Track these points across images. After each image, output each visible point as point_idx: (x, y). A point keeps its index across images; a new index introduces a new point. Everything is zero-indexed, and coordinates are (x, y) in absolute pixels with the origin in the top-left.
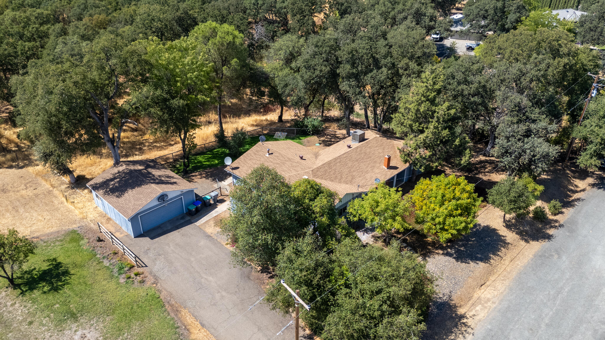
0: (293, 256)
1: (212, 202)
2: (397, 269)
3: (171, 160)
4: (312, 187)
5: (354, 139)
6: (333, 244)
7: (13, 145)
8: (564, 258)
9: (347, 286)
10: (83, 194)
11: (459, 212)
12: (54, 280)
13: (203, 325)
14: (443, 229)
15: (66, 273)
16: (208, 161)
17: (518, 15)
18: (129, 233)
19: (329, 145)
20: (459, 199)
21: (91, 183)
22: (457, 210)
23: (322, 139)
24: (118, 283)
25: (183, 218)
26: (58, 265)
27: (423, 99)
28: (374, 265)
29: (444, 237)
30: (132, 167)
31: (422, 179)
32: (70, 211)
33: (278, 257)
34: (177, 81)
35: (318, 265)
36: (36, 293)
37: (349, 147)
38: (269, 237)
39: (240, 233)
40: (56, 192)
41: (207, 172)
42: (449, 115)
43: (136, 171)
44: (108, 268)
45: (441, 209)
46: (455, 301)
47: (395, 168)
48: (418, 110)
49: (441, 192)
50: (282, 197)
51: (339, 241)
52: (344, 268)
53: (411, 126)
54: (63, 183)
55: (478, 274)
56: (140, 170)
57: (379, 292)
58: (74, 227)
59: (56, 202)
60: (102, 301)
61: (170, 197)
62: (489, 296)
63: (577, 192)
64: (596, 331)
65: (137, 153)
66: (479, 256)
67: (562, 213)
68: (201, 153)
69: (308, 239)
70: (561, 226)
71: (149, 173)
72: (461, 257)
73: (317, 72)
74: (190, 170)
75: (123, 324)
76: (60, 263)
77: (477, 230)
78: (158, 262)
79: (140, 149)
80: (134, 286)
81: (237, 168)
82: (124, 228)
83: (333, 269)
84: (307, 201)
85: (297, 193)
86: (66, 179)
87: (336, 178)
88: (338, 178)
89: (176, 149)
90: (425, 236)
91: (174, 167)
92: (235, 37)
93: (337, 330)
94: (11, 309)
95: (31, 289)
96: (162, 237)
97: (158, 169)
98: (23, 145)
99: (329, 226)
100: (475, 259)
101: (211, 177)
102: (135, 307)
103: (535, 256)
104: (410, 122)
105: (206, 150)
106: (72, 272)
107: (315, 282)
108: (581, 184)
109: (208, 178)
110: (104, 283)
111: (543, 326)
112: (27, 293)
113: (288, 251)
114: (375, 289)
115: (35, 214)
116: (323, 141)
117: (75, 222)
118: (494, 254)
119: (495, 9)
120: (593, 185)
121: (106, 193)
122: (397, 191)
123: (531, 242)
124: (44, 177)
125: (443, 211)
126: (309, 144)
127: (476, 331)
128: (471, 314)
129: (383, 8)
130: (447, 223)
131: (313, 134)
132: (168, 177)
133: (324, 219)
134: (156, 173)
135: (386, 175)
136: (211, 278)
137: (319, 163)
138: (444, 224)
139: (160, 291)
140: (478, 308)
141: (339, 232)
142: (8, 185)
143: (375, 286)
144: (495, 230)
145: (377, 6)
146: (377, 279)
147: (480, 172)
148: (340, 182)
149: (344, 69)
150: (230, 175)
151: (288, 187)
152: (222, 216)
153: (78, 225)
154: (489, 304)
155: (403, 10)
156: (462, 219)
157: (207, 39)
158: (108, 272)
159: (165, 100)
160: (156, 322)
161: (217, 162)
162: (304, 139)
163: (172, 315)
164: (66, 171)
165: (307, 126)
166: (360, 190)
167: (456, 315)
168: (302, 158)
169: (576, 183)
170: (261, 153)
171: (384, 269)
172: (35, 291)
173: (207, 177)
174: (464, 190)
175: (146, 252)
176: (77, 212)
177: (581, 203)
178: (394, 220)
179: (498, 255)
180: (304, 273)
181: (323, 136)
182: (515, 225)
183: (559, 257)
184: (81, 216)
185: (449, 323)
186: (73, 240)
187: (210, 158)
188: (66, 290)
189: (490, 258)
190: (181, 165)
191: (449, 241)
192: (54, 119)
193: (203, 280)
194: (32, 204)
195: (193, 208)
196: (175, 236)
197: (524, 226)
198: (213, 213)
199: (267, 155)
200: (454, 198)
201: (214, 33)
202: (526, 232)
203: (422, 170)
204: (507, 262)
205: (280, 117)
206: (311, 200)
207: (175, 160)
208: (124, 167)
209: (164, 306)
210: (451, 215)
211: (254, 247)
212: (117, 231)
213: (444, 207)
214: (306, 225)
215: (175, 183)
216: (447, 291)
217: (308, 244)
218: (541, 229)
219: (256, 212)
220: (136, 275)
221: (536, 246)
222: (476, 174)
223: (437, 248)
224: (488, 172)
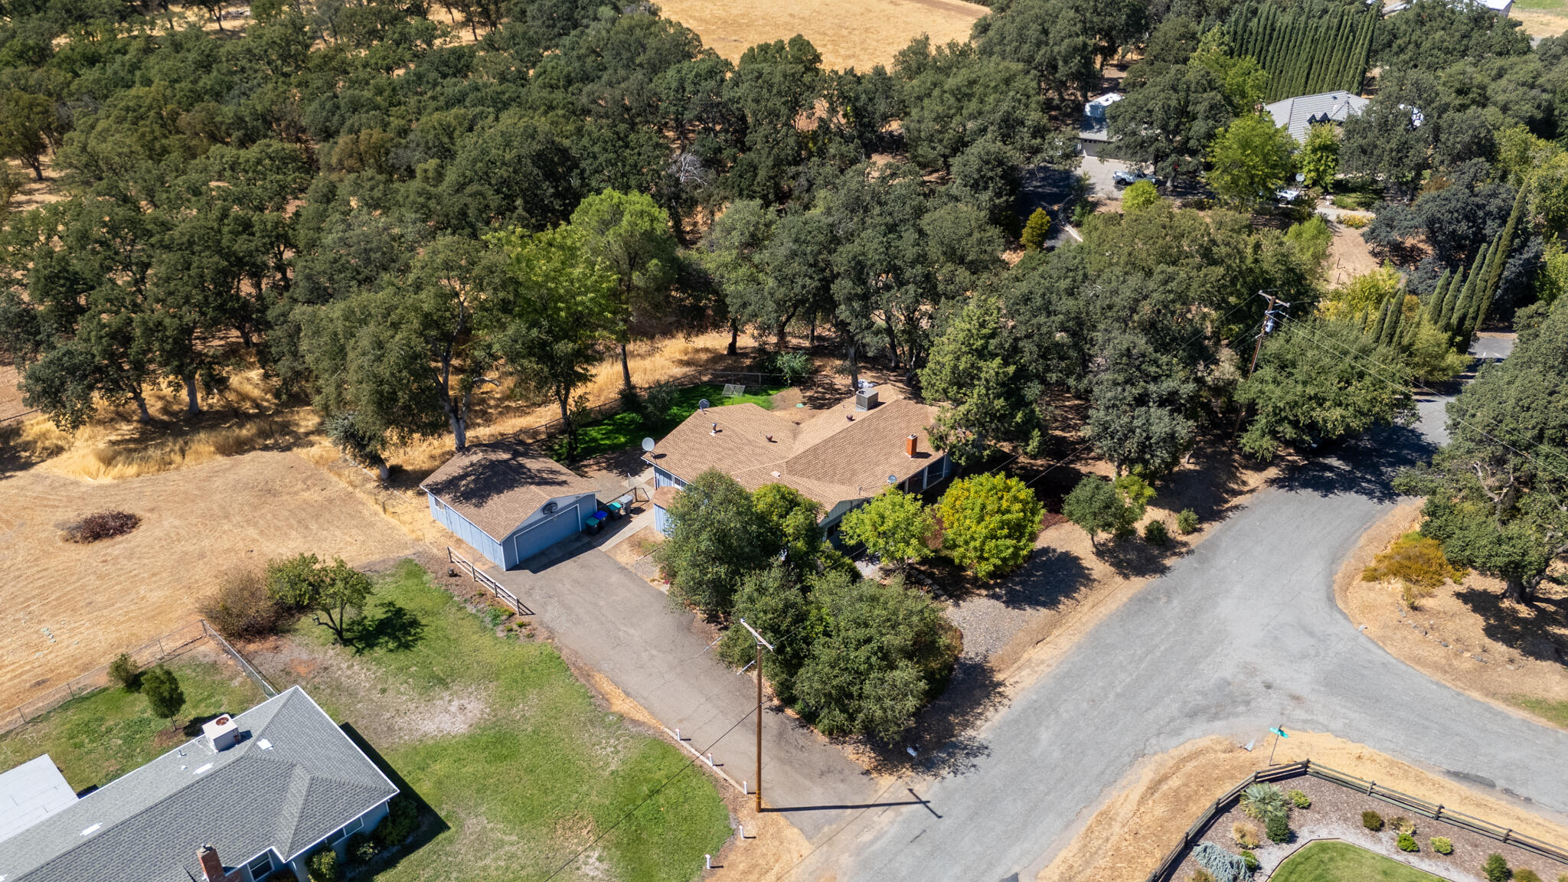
0: (756, 594)
1: (622, 512)
2: (895, 613)
3: (543, 437)
4: (783, 497)
5: (859, 403)
6: (812, 579)
7: (248, 404)
8: (1175, 602)
9: (827, 634)
10: (406, 500)
11: (1006, 531)
12: (399, 634)
13: (628, 694)
14: (981, 558)
15: (415, 623)
16: (608, 438)
17: (1211, 122)
18: (497, 562)
19: (820, 407)
20: (1008, 511)
21: (429, 480)
22: (1002, 528)
23: (808, 394)
24: (497, 638)
25: (578, 539)
26: (400, 612)
27: (964, 349)
28: (864, 608)
29: (984, 569)
30: (493, 457)
31: (957, 480)
32: (392, 528)
33: (735, 597)
34: (561, 309)
35: (788, 606)
36: (379, 652)
37: (851, 419)
38: (722, 570)
39: (682, 563)
40: (359, 494)
41: (608, 460)
42: (1006, 374)
43: (500, 462)
44: (475, 617)
45: (979, 528)
46: (993, 662)
47: (926, 455)
48: (956, 367)
49: (980, 501)
50: (739, 513)
51: (820, 575)
52: (824, 611)
53: (945, 391)
54: (367, 480)
55: (1034, 626)
56: (506, 461)
57: (868, 641)
58: (407, 553)
59: (366, 513)
60: (478, 663)
61: (560, 505)
62: (1044, 657)
63: (1241, 493)
64: (1185, 703)
65: (479, 421)
66: (1042, 599)
67: (1200, 530)
68: (596, 423)
69: (776, 573)
70: (1190, 552)
71: (522, 466)
72: (1014, 601)
73: (797, 289)
74: (578, 455)
75: (514, 692)
76: (401, 609)
77: (1049, 559)
78: (549, 608)
79: (484, 413)
80: (519, 642)
81: (662, 456)
82: (488, 556)
83: (809, 612)
84: (775, 518)
85: (761, 507)
86: (374, 473)
87: (825, 474)
88: (827, 475)
89: (547, 415)
90: (963, 569)
91: (550, 448)
92: (653, 219)
93: (811, 687)
94: (349, 672)
95: (371, 646)
96: (549, 570)
97: (533, 457)
98: (265, 404)
99: (807, 553)
100: (1034, 602)
101: (616, 468)
102: (527, 670)
103: (1131, 600)
104: (944, 385)
105: (604, 416)
106: (423, 622)
107: (783, 627)
108: (1253, 479)
109: (611, 471)
110: (475, 637)
111: (1111, 696)
112: (366, 652)
113: (749, 587)
114: (862, 637)
115: (338, 533)
116: (811, 398)
117: (405, 546)
118: (1067, 596)
119: (1166, 109)
120: (1272, 482)
121: (456, 500)
122: (916, 499)
123: (1133, 578)
124: (333, 467)
125: (981, 530)
126: (786, 405)
127: (1013, 703)
128: (1012, 680)
129: (940, 109)
130: (987, 548)
131: (791, 385)
132: (552, 472)
133: (800, 544)
134: (533, 465)
135: (908, 468)
136: (632, 631)
137: (799, 448)
138: (982, 550)
139: (560, 650)
140: (1024, 673)
141: (821, 561)
142: (273, 481)
143: (862, 633)
144: (1077, 558)
145: (926, 101)
146: (866, 625)
147: (1079, 459)
148: (832, 482)
149: (841, 288)
150: (650, 465)
151: (747, 498)
152: (641, 535)
153: (412, 551)
154: (1042, 667)
155: (980, 113)
156: (1009, 542)
157: (605, 225)
158: (477, 622)
159: (543, 344)
160: (561, 690)
161: (623, 440)
162: (776, 395)
163: (582, 681)
164: (375, 460)
165: (781, 370)
166: (864, 495)
167: (991, 682)
168: (770, 440)
169: (1244, 478)
170: (702, 430)
171: (876, 612)
172: (376, 649)
173: (609, 468)
174: (1016, 499)
175: (529, 593)
176: (405, 529)
177: (1238, 513)
178: (908, 544)
179: (1073, 598)
180: (770, 616)
181: (809, 388)
182: (1111, 552)
183: (1169, 601)
184: (414, 536)
185: (977, 693)
186: (410, 574)
187: (611, 431)
188: (420, 646)
189: (1059, 602)
190: (561, 446)
191: (992, 575)
192: (386, 388)
193: (621, 634)
194: (327, 516)
195: (594, 523)
196: (567, 567)
197: (1126, 552)
198: (626, 532)
199: (713, 434)
200: (999, 511)
201: (617, 212)
202: (1129, 562)
203: (963, 462)
204: (1085, 609)
205: (732, 346)
206: (781, 516)
207: (551, 436)
208: (480, 455)
209: (568, 669)
210: (994, 537)
211: (700, 583)
212: (475, 561)
213: (983, 524)
214: (776, 551)
215: (565, 482)
216: (982, 650)
217: (775, 579)
218: (1156, 557)
219: (704, 536)
220: (521, 626)
221: (1138, 583)
222: (1072, 462)
223: (979, 588)
224: (1093, 458)
